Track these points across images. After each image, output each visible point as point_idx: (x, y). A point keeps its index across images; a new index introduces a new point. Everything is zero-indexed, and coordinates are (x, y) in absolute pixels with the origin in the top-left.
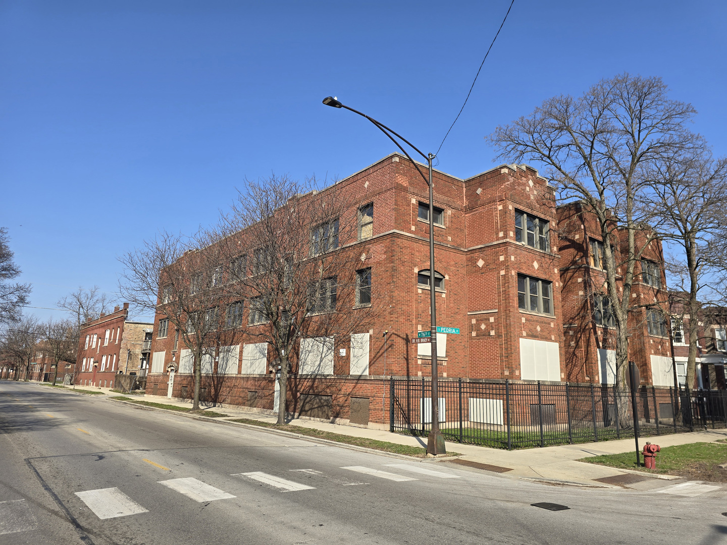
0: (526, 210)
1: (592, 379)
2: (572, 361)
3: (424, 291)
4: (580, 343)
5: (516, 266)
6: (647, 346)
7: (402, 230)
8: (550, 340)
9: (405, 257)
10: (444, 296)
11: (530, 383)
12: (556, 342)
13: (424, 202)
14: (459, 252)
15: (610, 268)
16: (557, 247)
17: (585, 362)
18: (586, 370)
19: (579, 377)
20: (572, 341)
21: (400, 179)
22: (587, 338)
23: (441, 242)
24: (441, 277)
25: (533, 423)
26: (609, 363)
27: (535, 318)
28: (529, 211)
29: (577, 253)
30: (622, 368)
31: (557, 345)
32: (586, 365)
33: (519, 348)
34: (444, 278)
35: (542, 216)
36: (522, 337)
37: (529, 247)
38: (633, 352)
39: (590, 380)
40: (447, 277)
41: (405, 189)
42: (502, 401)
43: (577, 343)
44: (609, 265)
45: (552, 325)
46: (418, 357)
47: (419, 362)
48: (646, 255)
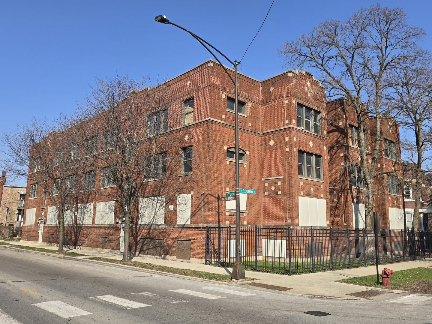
0: (305, 104)
1: (348, 225)
2: (335, 213)
3: (231, 163)
4: (340, 200)
5: (297, 145)
6: (387, 201)
7: (215, 118)
8: (320, 198)
9: (218, 138)
10: (245, 166)
11: (305, 228)
12: (324, 198)
13: (232, 97)
14: (256, 135)
15: (363, 146)
16: (326, 131)
17: (344, 213)
18: (344, 219)
19: (340, 224)
20: (335, 198)
21: (214, 80)
22: (346, 196)
23: (243, 127)
24: (243, 153)
25: (307, 256)
26: (360, 214)
27: (310, 182)
28: (307, 105)
29: (340, 135)
30: (369, 217)
31: (325, 201)
32: (344, 215)
33: (298, 203)
34: (246, 153)
35: (316, 109)
36: (301, 196)
37: (306, 131)
38: (377, 206)
39: (347, 226)
40: (248, 153)
41: (217, 87)
42: (285, 241)
43: (339, 199)
44: (362, 144)
45: (322, 187)
46: (226, 211)
47: (227, 214)
48: (388, 137)
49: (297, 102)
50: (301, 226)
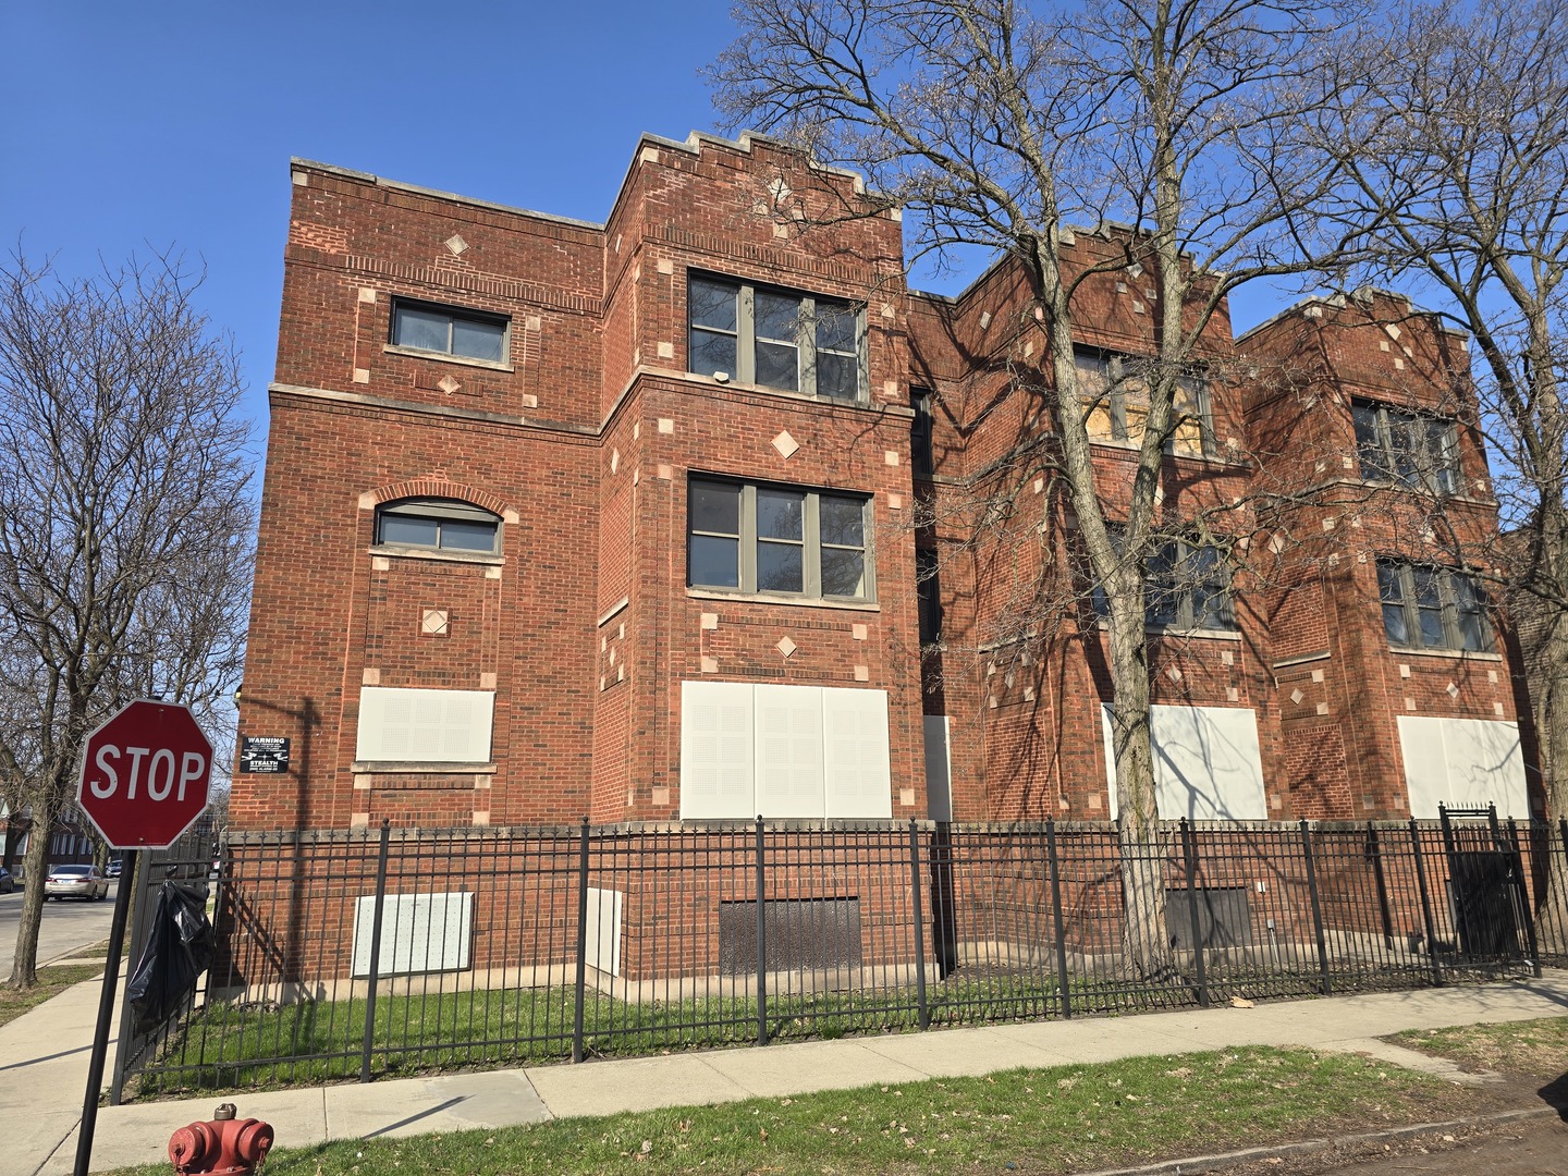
0: (743, 271)
1: (1074, 806)
3: (402, 564)
4: (1044, 692)
5: (681, 450)
7: (309, 384)
8: (851, 681)
9: (320, 463)
10: (495, 574)
12: (878, 686)
13: (419, 296)
14: (569, 440)
16: (900, 382)
17: (1058, 749)
18: (1061, 778)
20: (1028, 685)
21: (310, 235)
23: (485, 413)
24: (493, 519)
25: (732, 964)
26: (1161, 752)
27: (771, 614)
28: (763, 275)
29: (1032, 401)
30: (1129, 760)
31: (879, 698)
32: (1059, 761)
33: (676, 714)
34: (502, 519)
35: (830, 289)
36: (697, 676)
37: (761, 389)
39: (1070, 810)
40: (511, 517)
41: (333, 264)
42: (619, 895)
43: (1038, 690)
45: (860, 632)
46: (354, 768)
47: (362, 783)
48: (1379, 388)
49: (688, 268)
50: (694, 822)
